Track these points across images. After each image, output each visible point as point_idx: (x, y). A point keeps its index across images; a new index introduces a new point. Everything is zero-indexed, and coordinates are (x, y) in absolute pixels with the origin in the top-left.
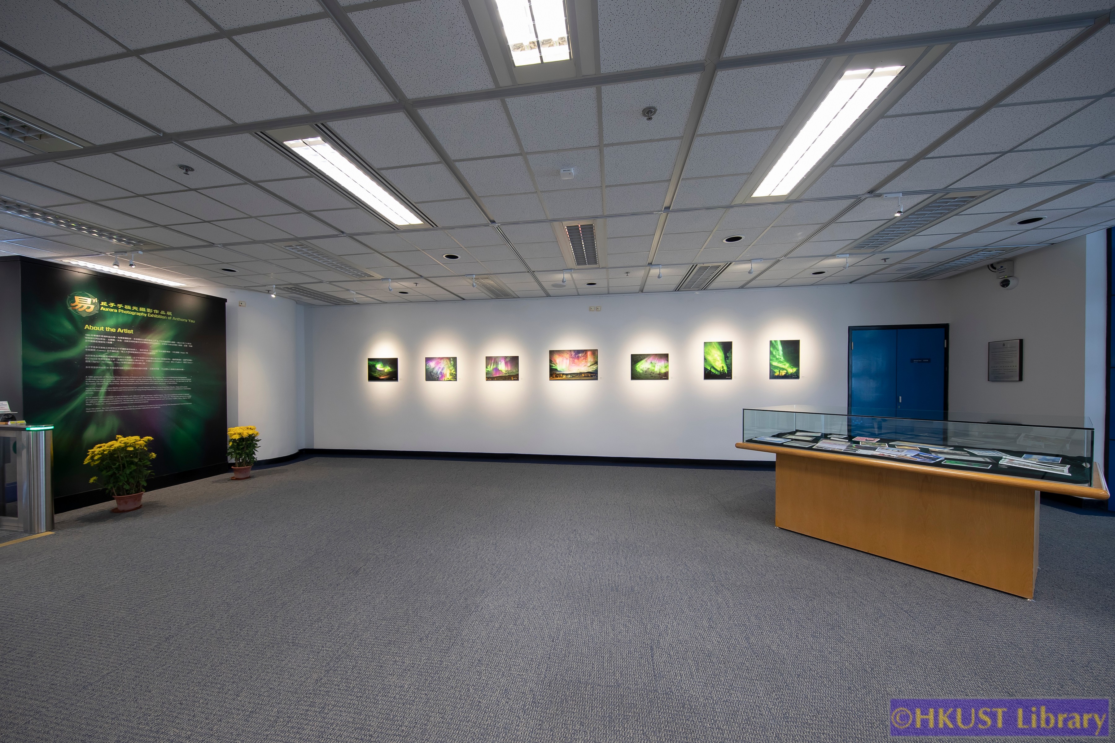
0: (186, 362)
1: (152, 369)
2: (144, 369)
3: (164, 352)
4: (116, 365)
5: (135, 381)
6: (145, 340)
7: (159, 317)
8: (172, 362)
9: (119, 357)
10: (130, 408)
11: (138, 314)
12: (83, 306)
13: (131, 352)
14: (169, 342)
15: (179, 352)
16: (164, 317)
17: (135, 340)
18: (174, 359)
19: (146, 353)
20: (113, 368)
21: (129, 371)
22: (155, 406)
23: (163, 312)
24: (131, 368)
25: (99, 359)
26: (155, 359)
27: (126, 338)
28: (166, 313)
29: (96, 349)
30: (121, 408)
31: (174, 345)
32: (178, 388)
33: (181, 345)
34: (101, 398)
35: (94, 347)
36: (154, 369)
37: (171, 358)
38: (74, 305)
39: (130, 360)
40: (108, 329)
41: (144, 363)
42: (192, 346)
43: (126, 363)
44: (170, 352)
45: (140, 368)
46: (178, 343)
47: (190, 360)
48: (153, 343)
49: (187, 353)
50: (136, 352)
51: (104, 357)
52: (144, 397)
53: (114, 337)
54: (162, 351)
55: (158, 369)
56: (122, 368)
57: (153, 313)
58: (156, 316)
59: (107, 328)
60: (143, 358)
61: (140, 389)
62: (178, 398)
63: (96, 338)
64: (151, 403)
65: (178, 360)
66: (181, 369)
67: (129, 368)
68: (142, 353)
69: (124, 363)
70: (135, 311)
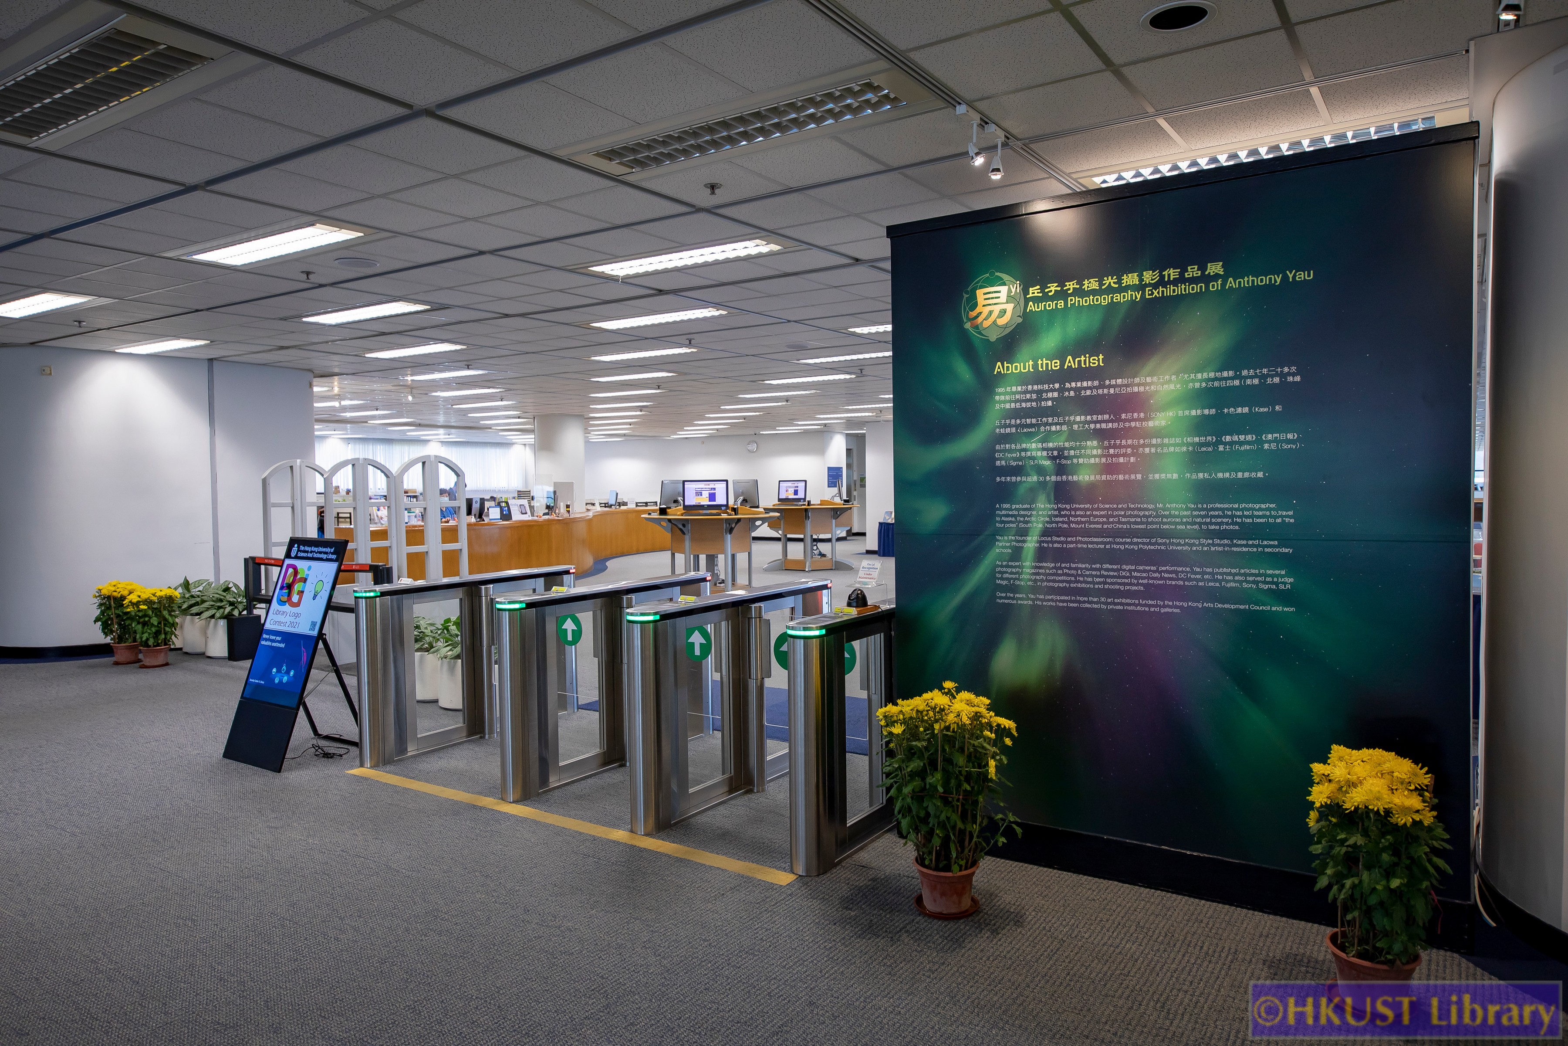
0: (1273, 446)
1: (1157, 476)
2: (1133, 477)
3: (1193, 413)
4: (1061, 470)
5: (1108, 517)
6: (1137, 380)
7: (1182, 289)
8: (1221, 448)
9: (1067, 445)
10: (1095, 603)
11: (1118, 298)
12: (991, 312)
13: (1098, 426)
14: (1212, 375)
15: (1246, 410)
16: (1197, 288)
17: (1110, 386)
18: (1228, 438)
19: (1138, 424)
20: (1054, 478)
21: (1092, 486)
22: (1164, 606)
23: (1193, 271)
24: (1098, 477)
25: (1023, 454)
26: (1166, 441)
27: (1085, 384)
28: (1203, 268)
29: (1017, 426)
30: (1071, 601)
31: (1229, 383)
32: (1242, 547)
33: (1256, 381)
34: (1028, 563)
35: (1013, 422)
36: (1163, 476)
37: (1219, 435)
38: (973, 314)
39: (1095, 452)
40: (1042, 364)
41: (1132, 459)
42: (1298, 379)
43: (1086, 461)
44: (1213, 411)
45: (1121, 477)
46: (1245, 373)
47: (1290, 436)
48: (1159, 388)
49: (1277, 408)
50: (1110, 425)
51: (1034, 448)
52: (1130, 571)
53: (1057, 386)
54: (1187, 413)
55: (1175, 476)
56: (1075, 478)
57: (1162, 282)
58: (1170, 291)
59: (1040, 362)
60: (1129, 442)
61: (1123, 545)
62: (1241, 582)
63: (1018, 397)
64: (1152, 591)
65: (1242, 437)
66: (1253, 475)
67: (1092, 478)
68: (1127, 425)
69: (1081, 461)
70: (1110, 290)
